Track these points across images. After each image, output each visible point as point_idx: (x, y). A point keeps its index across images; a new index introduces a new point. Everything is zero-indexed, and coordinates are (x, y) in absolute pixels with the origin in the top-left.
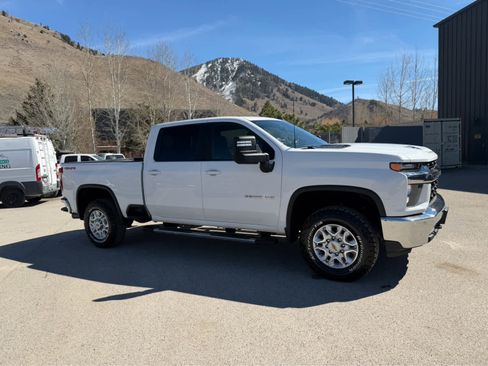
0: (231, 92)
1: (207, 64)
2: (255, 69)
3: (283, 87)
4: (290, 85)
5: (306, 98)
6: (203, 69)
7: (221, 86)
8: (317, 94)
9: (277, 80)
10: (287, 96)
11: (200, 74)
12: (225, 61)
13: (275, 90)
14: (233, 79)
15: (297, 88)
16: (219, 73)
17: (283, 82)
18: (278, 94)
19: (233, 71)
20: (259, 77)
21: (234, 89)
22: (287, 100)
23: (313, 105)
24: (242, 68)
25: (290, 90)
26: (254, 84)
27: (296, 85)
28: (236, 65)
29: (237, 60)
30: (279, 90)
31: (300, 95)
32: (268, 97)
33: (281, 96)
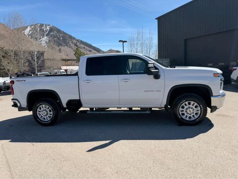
0: (46, 42)
1: (32, 25)
2: (59, 31)
3: (74, 41)
4: (78, 41)
5: (86, 47)
6: (29, 29)
7: (40, 38)
8: (92, 46)
9: (71, 37)
10: (77, 46)
11: (27, 31)
12: (42, 25)
13: (70, 42)
14: (47, 35)
15: (82, 42)
16: (39, 30)
17: (74, 38)
18: (72, 44)
19: (46, 31)
20: (61, 35)
21: (47, 41)
23: (90, 51)
24: (51, 30)
25: (78, 43)
26: (59, 39)
27: (81, 41)
28: (48, 28)
29: (49, 25)
30: (72, 42)
31: (83, 46)
32: (67, 46)
33: (74, 45)
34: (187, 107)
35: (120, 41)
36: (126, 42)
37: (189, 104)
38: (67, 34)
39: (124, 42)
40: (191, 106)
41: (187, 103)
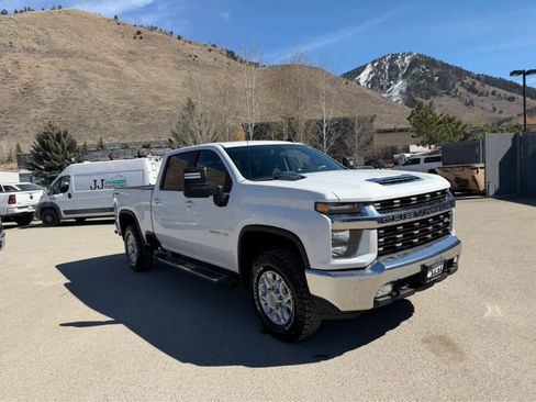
0: (401, 92)
1: (373, 63)
2: (431, 62)
3: (468, 80)
4: (478, 78)
5: (499, 91)
6: (368, 69)
7: (389, 87)
9: (460, 73)
10: (475, 92)
11: (363, 77)
12: (394, 57)
13: (457, 85)
14: (404, 77)
15: (488, 80)
16: (386, 71)
17: (469, 74)
18: (461, 90)
19: (403, 68)
20: (435, 71)
21: (404, 88)
22: (474, 96)
23: (511, 99)
24: (415, 63)
25: (478, 84)
26: (430, 81)
27: (487, 77)
28: (407, 60)
29: (410, 54)
30: (462, 85)
31: (492, 89)
32: (448, 94)
33: (466, 91)
38: (451, 67)
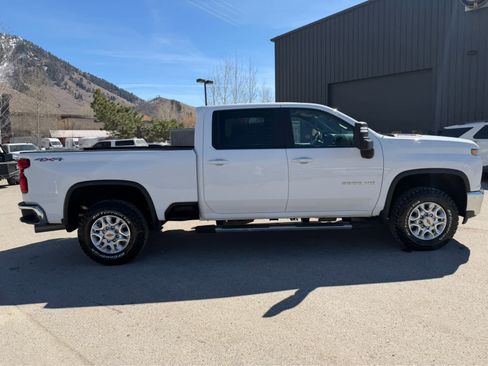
0: (7, 75)
2: (39, 51)
3: (76, 76)
4: (84, 75)
5: (102, 90)
8: (116, 89)
9: (68, 67)
10: (83, 87)
13: (67, 78)
14: (10, 61)
15: (93, 79)
17: (76, 70)
18: (70, 83)
19: (8, 50)
20: (44, 61)
21: (11, 72)
22: (82, 91)
24: (21, 48)
25: (85, 80)
26: (39, 69)
27: (92, 76)
28: (13, 44)
30: (71, 79)
31: (97, 87)
32: (58, 85)
33: (74, 85)
34: (423, 214)
35: (199, 80)
36: (211, 82)
37: (427, 207)
38: (60, 61)
39: (208, 82)
40: (430, 212)
41: (422, 206)
